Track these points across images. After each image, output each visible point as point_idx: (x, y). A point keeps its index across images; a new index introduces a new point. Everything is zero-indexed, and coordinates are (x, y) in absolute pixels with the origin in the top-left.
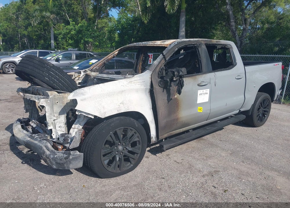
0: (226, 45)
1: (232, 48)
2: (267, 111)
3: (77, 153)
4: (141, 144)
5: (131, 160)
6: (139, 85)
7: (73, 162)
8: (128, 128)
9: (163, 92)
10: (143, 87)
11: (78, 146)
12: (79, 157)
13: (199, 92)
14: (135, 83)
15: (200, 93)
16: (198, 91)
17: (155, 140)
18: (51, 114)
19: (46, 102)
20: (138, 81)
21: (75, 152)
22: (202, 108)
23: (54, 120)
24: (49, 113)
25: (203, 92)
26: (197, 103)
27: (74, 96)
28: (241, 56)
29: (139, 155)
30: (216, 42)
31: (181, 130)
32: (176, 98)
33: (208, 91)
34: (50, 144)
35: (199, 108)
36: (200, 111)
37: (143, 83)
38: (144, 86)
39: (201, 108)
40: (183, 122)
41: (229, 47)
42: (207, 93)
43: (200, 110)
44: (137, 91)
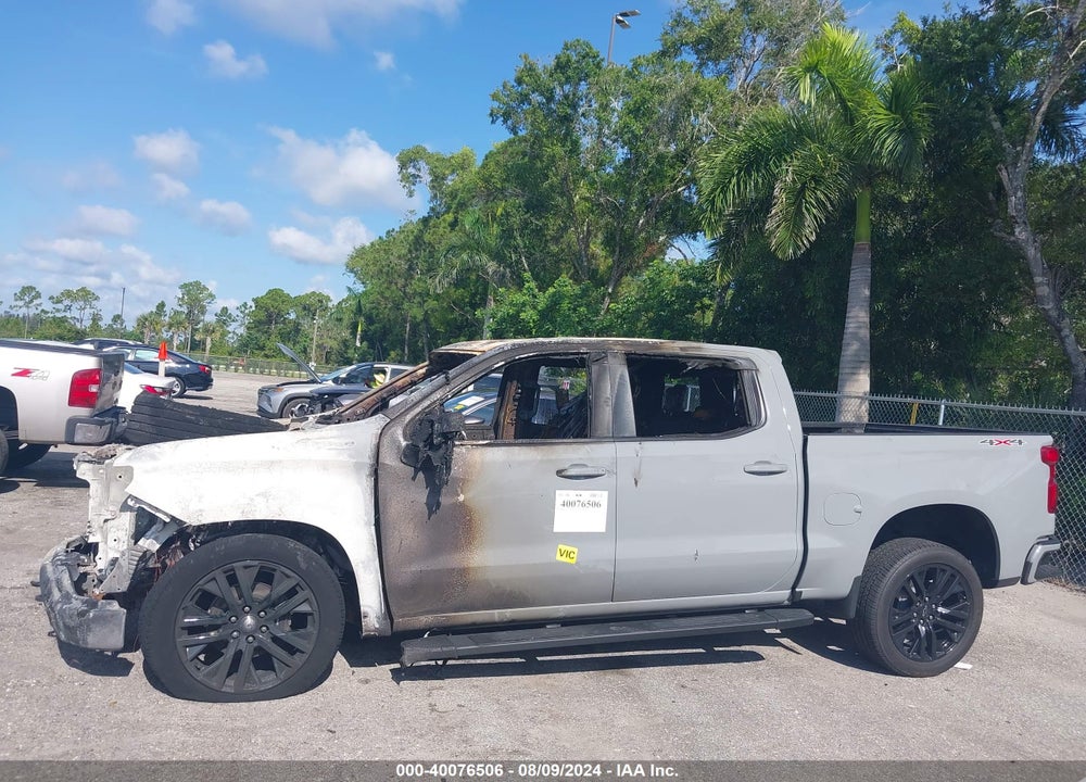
0: (728, 360)
1: (757, 370)
2: (961, 620)
3: (115, 606)
4: (317, 624)
5: (276, 665)
6: (332, 452)
7: (96, 628)
8: (275, 570)
9: (414, 478)
10: (344, 458)
11: (125, 590)
12: (112, 616)
13: (560, 495)
14: (317, 443)
15: (566, 499)
16: (558, 492)
17: (377, 626)
18: (101, 504)
19: (95, 472)
20: (332, 440)
21: (109, 604)
22: (576, 550)
23: (106, 521)
24: (97, 500)
25: (580, 498)
26: (555, 530)
27: (129, 459)
28: (795, 396)
29: (305, 656)
30: (681, 349)
31: (496, 615)
32: (462, 505)
33: (603, 497)
34: (71, 576)
35: (563, 547)
36: (564, 559)
37: (345, 447)
38: (350, 456)
39: (570, 549)
40: (494, 586)
41: (744, 364)
42: (597, 505)
43: (566, 556)
44: (325, 466)
